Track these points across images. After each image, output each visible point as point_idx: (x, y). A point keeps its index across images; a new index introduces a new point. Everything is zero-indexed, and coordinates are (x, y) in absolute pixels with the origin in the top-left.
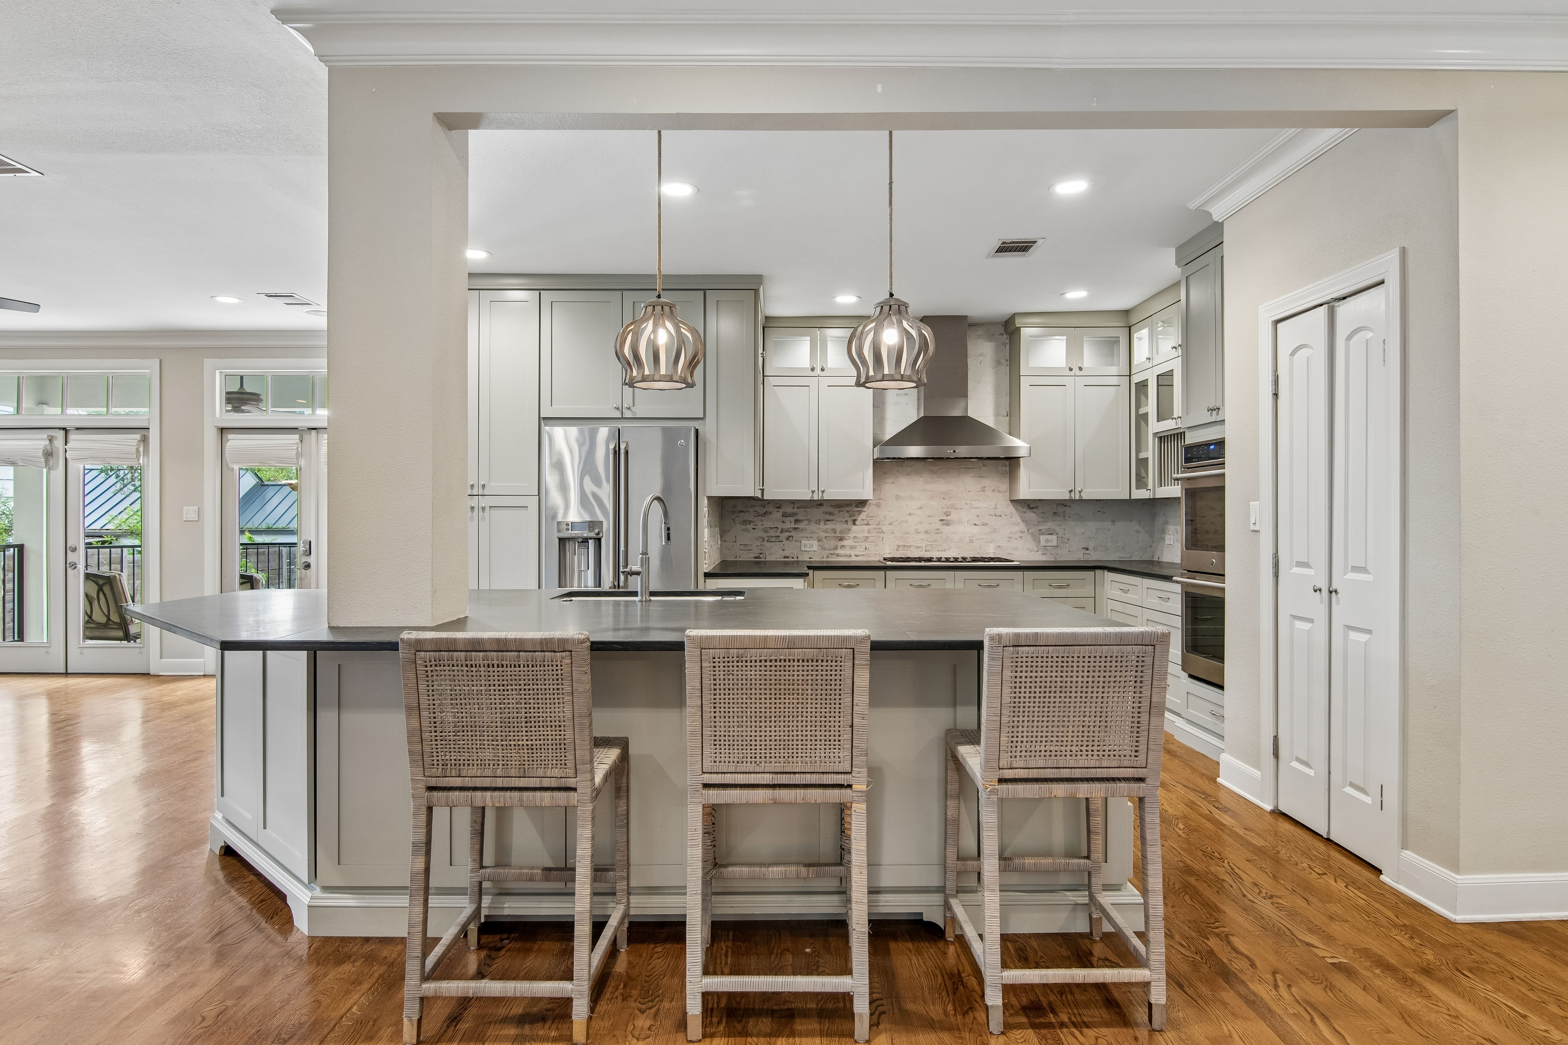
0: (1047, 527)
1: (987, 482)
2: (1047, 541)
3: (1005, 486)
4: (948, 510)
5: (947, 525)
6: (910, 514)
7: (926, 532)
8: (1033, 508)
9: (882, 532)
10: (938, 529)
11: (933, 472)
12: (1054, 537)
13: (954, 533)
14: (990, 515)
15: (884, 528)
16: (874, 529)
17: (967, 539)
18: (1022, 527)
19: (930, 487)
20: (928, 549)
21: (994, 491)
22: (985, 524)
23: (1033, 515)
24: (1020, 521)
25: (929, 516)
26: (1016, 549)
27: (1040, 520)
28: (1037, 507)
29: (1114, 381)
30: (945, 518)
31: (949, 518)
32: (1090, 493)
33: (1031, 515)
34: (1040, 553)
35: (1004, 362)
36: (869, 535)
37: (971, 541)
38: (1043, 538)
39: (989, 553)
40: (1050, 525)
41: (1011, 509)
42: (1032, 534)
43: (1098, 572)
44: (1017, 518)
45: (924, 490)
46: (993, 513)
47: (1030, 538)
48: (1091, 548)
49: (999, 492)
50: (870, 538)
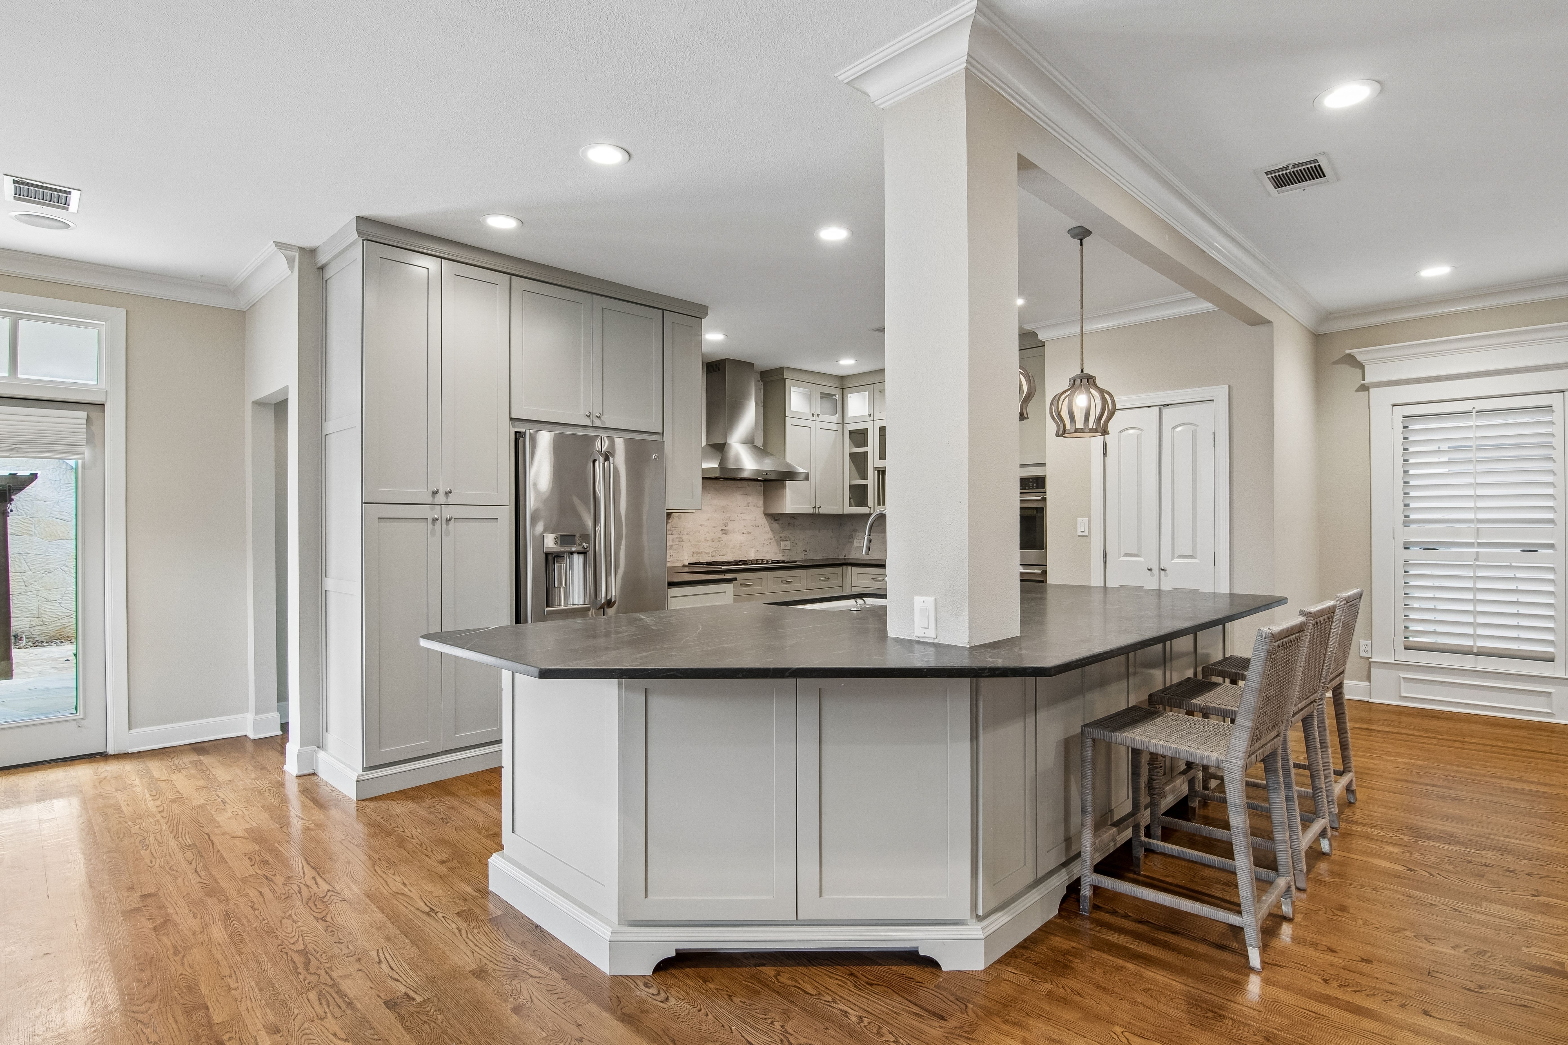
0: (784, 535)
1: (750, 499)
2: (785, 546)
3: (761, 503)
4: (726, 522)
5: (726, 534)
6: (701, 525)
7: (712, 540)
8: (777, 520)
9: (683, 541)
10: (719, 538)
11: (717, 490)
12: (788, 543)
13: (730, 541)
14: (752, 526)
15: (685, 537)
16: (677, 538)
17: (738, 545)
18: (770, 535)
19: (715, 502)
20: (713, 554)
21: (754, 506)
22: (749, 533)
23: (777, 525)
24: (769, 530)
25: (714, 527)
26: (767, 552)
27: (781, 529)
28: (779, 520)
29: (835, 427)
30: (724, 528)
31: (727, 528)
32: (825, 510)
33: (776, 526)
34: (781, 555)
35: (760, 403)
36: (673, 544)
37: (741, 547)
38: (783, 543)
39: (751, 557)
40: (786, 533)
41: (763, 521)
42: (776, 541)
43: (844, 567)
44: (768, 528)
45: (711, 505)
46: (753, 524)
47: (775, 543)
48: (808, 550)
49: (757, 507)
50: (674, 546)
